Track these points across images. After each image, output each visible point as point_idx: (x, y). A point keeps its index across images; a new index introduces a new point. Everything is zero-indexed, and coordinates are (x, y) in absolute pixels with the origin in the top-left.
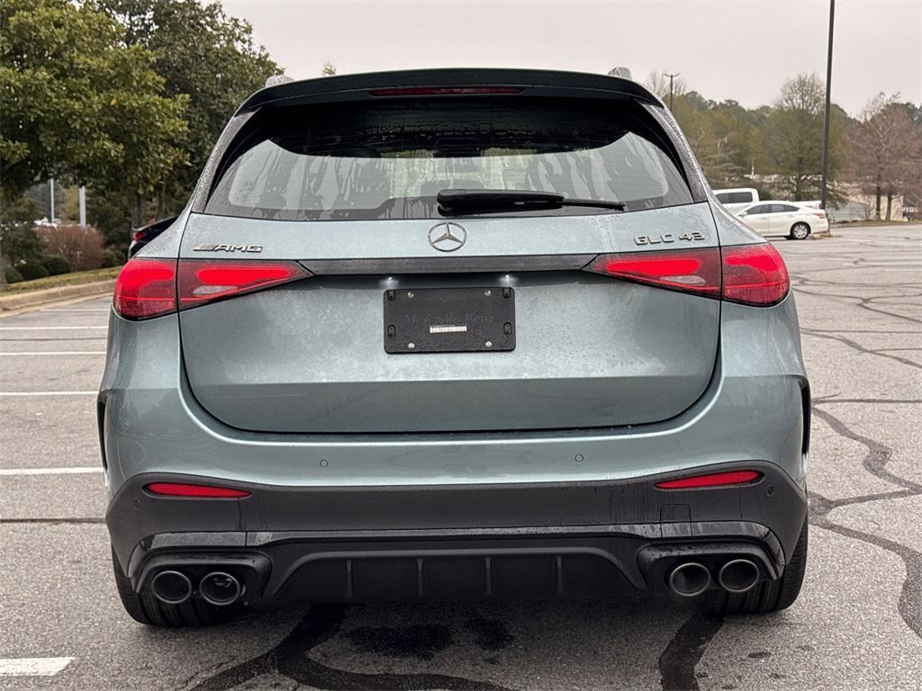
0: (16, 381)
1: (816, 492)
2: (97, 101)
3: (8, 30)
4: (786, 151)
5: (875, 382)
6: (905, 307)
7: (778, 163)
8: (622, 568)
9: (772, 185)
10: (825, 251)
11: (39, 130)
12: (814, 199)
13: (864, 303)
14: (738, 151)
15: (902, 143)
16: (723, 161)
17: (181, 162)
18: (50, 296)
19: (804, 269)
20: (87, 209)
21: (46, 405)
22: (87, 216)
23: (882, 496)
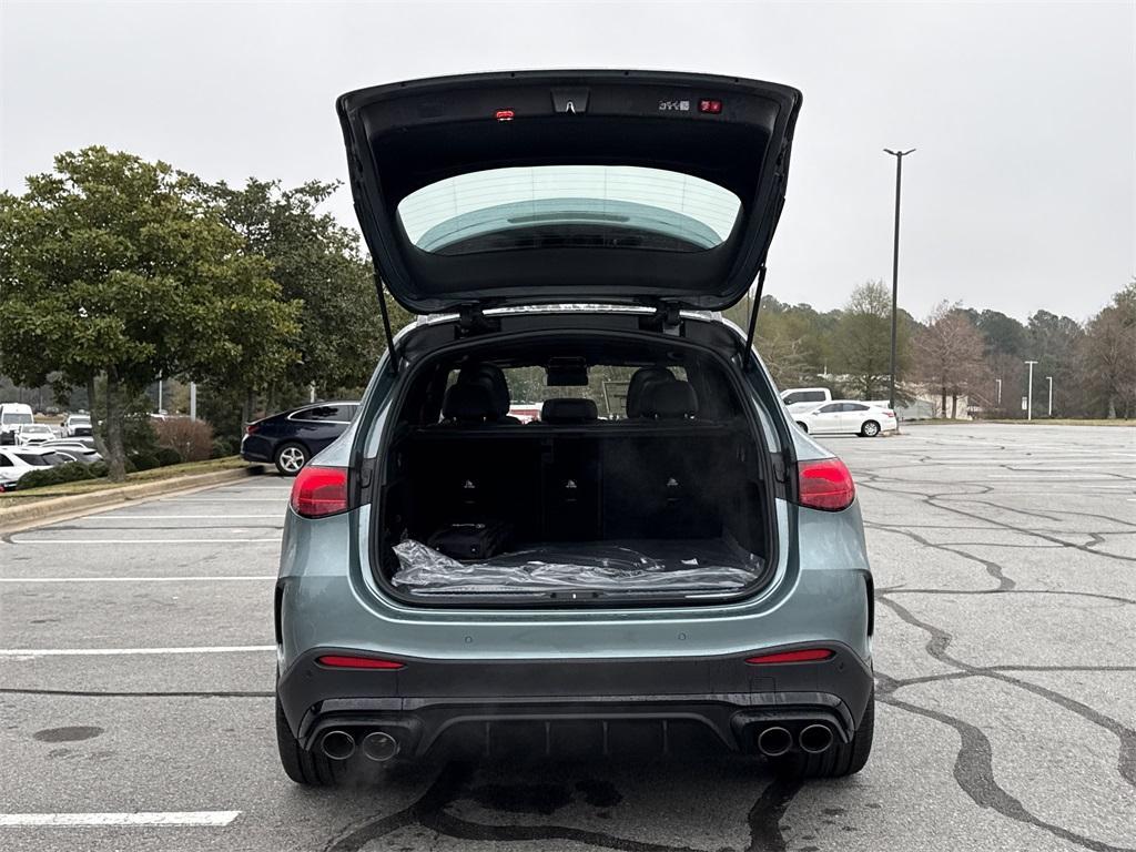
0: (149, 567)
1: (885, 673)
2: (219, 305)
3: (138, 240)
4: (856, 353)
5: (939, 574)
6: (967, 504)
7: (849, 364)
8: (718, 732)
9: (844, 384)
10: (894, 448)
11: (165, 332)
12: (883, 399)
13: (929, 500)
14: (811, 352)
15: (965, 347)
16: (797, 361)
17: (293, 361)
18: (168, 486)
19: (875, 466)
20: (197, 402)
21: (181, 589)
22: (197, 410)
23: (942, 677)
